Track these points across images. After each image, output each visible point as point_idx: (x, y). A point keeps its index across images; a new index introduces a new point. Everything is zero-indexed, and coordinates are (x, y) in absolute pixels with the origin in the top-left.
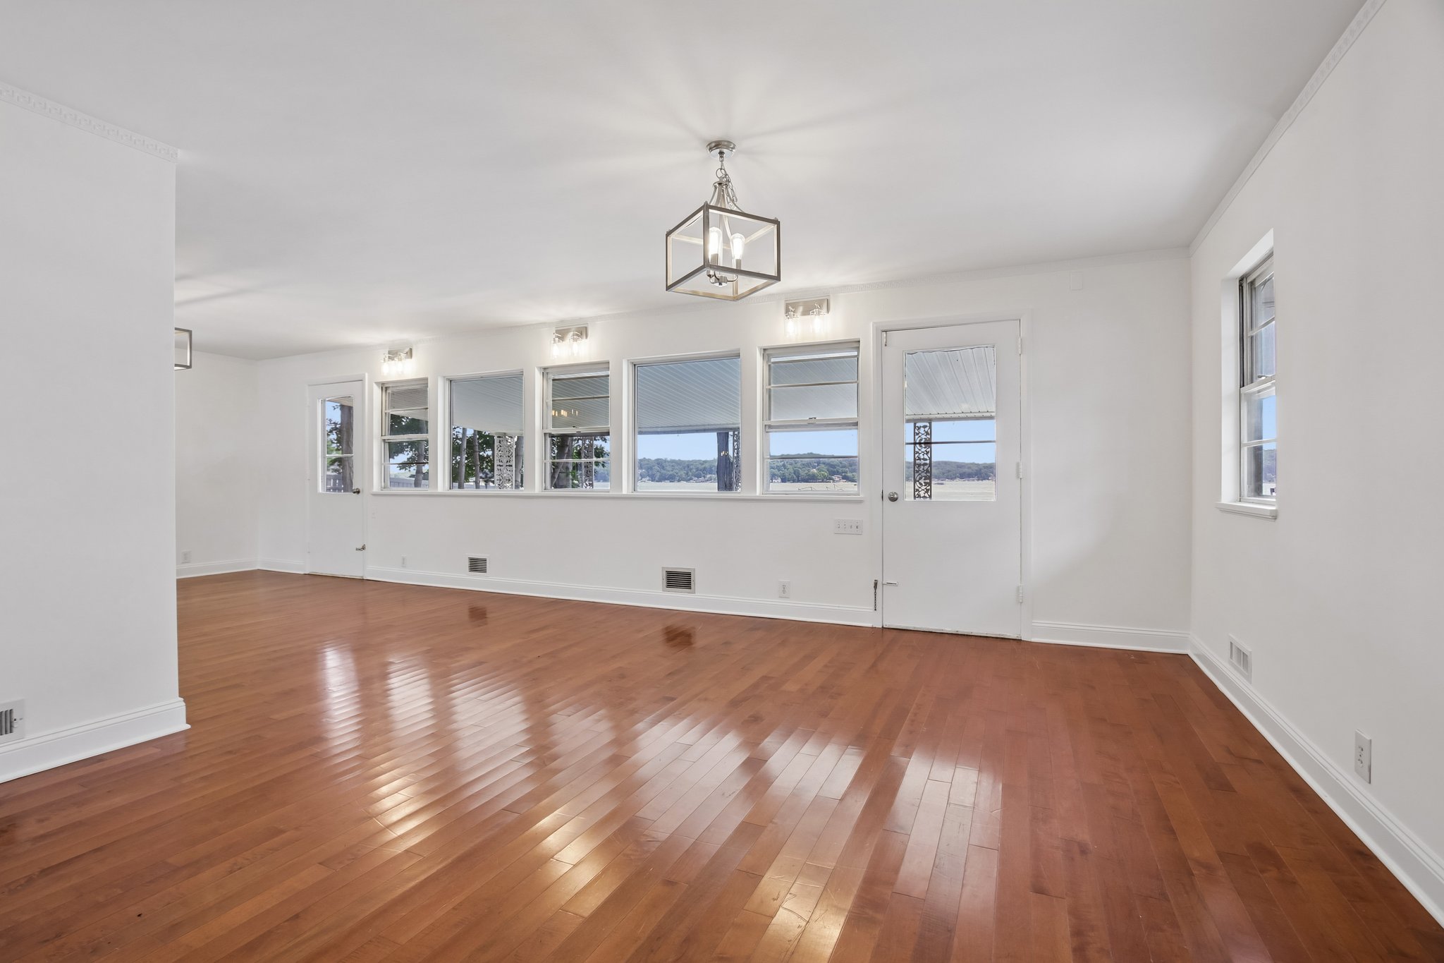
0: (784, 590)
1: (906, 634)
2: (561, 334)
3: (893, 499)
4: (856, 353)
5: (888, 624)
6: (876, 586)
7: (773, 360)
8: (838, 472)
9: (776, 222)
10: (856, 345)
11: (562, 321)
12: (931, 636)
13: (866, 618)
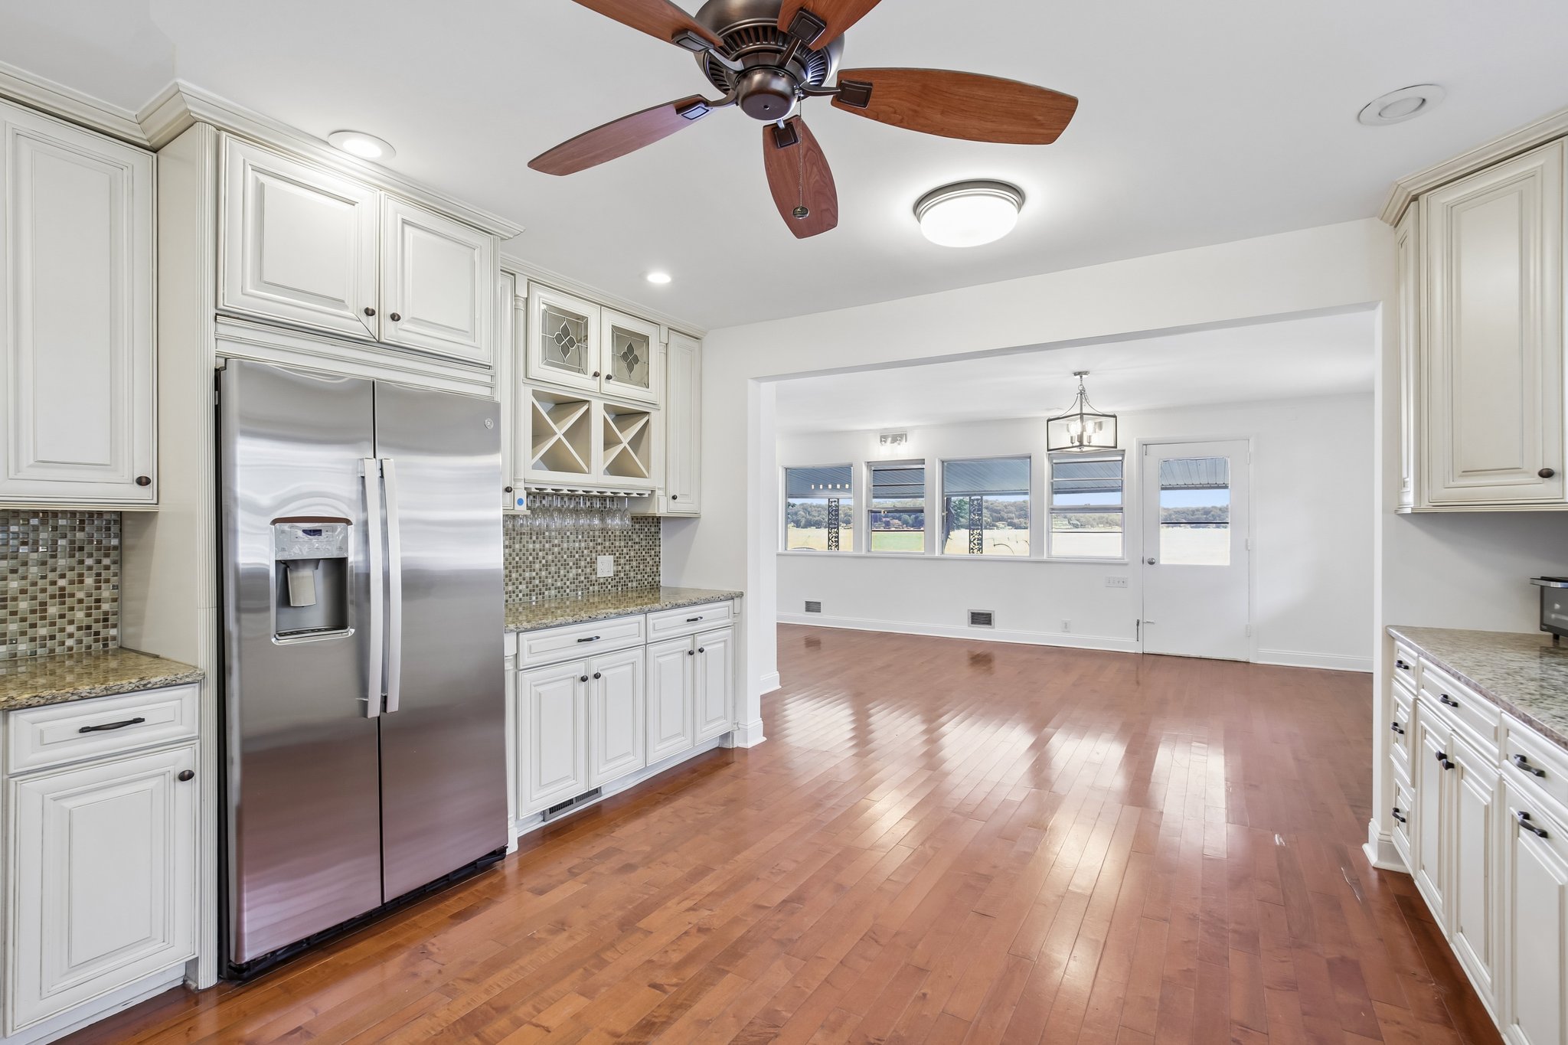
0: (1066, 627)
1: (1163, 658)
2: (883, 438)
3: (1151, 563)
4: (1120, 458)
5: (1146, 651)
6: (1138, 625)
7: (1054, 461)
8: (1003, 517)
9: (1115, 416)
10: (1122, 453)
11: (885, 429)
12: (1180, 660)
13: (1131, 646)
